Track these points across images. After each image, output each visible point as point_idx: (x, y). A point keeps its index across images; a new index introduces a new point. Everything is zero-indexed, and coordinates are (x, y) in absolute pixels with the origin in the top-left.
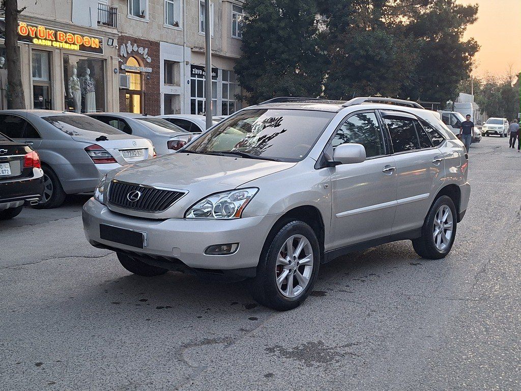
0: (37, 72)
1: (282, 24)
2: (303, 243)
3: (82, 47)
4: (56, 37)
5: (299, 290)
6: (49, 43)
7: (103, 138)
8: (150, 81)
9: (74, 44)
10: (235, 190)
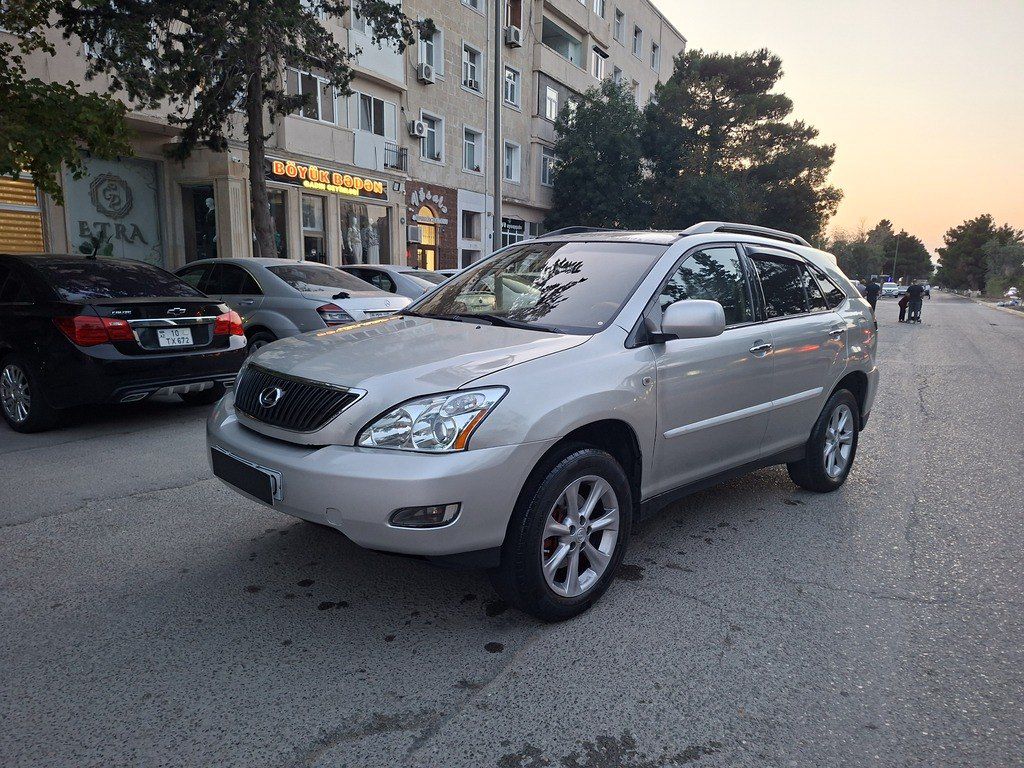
0: (308, 220)
1: (601, 170)
2: (600, 488)
3: (363, 192)
4: (331, 180)
5: (589, 579)
6: (322, 187)
7: (343, 296)
8: (446, 235)
9: (352, 188)
10: (458, 391)
